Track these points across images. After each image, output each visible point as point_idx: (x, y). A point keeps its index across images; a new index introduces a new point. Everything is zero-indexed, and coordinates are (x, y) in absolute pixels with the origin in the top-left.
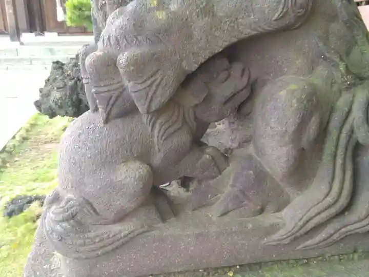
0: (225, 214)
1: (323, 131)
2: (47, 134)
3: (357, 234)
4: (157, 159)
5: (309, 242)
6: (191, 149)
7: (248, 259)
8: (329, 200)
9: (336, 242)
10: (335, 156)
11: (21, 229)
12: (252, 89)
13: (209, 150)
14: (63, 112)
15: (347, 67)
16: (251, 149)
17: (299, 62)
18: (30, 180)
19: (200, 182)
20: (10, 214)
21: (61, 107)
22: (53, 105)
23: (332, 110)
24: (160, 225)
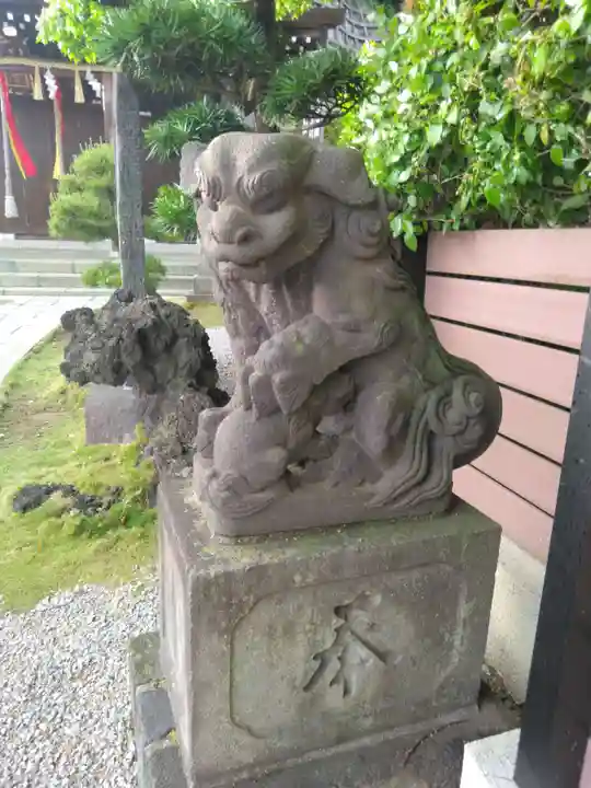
0: (336, 485)
1: (406, 424)
2: (36, 400)
3: (430, 500)
4: (291, 445)
5: (396, 506)
6: (313, 436)
7: (350, 519)
8: (411, 473)
9: (415, 507)
10: (415, 443)
11: (44, 525)
12: (356, 391)
13: (323, 437)
14: (98, 378)
15: (424, 376)
16: (353, 435)
17: (390, 374)
18: (31, 465)
19: (315, 461)
20: (25, 509)
21: (97, 373)
22: (88, 369)
23: (413, 408)
24: (290, 494)
